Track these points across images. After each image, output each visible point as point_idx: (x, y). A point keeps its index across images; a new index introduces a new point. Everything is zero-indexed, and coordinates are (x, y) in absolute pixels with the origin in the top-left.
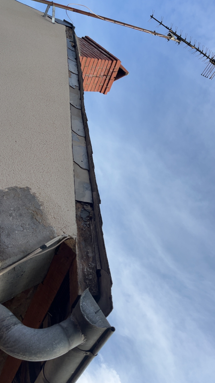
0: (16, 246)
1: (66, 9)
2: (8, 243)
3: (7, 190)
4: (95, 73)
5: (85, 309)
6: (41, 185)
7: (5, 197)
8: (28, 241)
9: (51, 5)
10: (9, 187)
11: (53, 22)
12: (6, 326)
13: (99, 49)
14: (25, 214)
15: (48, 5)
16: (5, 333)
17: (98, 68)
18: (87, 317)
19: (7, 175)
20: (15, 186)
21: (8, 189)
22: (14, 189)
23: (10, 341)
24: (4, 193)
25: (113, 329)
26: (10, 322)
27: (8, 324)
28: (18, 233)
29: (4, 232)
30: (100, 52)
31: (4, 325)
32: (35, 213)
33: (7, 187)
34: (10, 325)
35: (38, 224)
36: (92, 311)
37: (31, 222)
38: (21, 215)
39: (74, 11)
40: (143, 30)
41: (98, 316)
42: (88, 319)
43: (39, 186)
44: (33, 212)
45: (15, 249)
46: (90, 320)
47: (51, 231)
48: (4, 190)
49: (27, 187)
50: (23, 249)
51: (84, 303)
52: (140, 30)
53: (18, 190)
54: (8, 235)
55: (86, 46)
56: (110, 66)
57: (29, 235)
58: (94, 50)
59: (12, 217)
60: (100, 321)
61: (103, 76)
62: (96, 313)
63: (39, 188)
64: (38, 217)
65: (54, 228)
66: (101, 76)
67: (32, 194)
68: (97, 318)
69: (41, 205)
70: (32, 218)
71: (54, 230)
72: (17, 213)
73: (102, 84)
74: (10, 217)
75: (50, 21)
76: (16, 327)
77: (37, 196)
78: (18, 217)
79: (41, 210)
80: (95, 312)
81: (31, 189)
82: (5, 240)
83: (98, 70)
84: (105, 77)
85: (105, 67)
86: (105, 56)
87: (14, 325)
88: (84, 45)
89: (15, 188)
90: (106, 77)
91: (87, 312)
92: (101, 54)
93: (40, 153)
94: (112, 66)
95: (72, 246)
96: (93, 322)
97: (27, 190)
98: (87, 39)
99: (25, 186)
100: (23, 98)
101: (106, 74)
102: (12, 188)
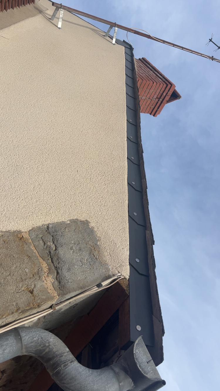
0: (75, 281)
1: (128, 31)
2: (68, 278)
3: (69, 222)
4: (148, 96)
5: (138, 357)
6: (99, 219)
7: (67, 229)
8: (86, 277)
9: (114, 26)
10: (71, 219)
11: (113, 43)
12: (63, 362)
13: (155, 72)
14: (84, 248)
15: (111, 26)
16: (63, 369)
17: (151, 91)
18: (140, 366)
19: (69, 207)
20: (76, 218)
21: (70, 220)
22: (75, 222)
23: (67, 378)
24: (67, 224)
25: (163, 383)
26: (67, 359)
27: (66, 360)
28: (77, 267)
29: (65, 266)
30: (155, 75)
31: (61, 361)
32: (93, 248)
33: (69, 219)
34: (67, 362)
35: (95, 260)
36: (144, 360)
37: (89, 258)
38: (80, 250)
39: (135, 33)
40: (201, 54)
41: (150, 366)
42: (141, 368)
43: (97, 220)
44: (91, 248)
45: (74, 285)
46: (143, 369)
47: (107, 268)
48: (66, 222)
49: (87, 220)
50: (81, 285)
51: (137, 351)
52: (198, 55)
53: (79, 223)
54: (69, 270)
55: (143, 68)
56: (164, 89)
57: (87, 271)
58: (149, 72)
59: (72, 251)
60: (152, 372)
61: (156, 99)
62: (147, 363)
63: (97, 222)
64: (96, 253)
65: (110, 266)
66: (153, 99)
67: (91, 228)
68: (149, 368)
69: (98, 240)
70: (90, 253)
71: (110, 268)
72: (77, 246)
73: (153, 107)
74: (70, 250)
75: (111, 42)
76: (73, 365)
77: (95, 231)
78: (77, 251)
79: (98, 245)
80: (147, 361)
81: (90, 223)
82: (66, 274)
83: (151, 93)
84: (157, 100)
85: (159, 91)
86: (161, 80)
87: (71, 362)
88: (140, 67)
89: (76, 220)
90: (159, 100)
91: (139, 360)
92: (157, 77)
93: (99, 185)
94: (166, 90)
95: (125, 287)
96: (145, 372)
97: (86, 223)
98: (144, 61)
99: (85, 219)
100: (84, 125)
101: (159, 97)
102: (73, 220)
